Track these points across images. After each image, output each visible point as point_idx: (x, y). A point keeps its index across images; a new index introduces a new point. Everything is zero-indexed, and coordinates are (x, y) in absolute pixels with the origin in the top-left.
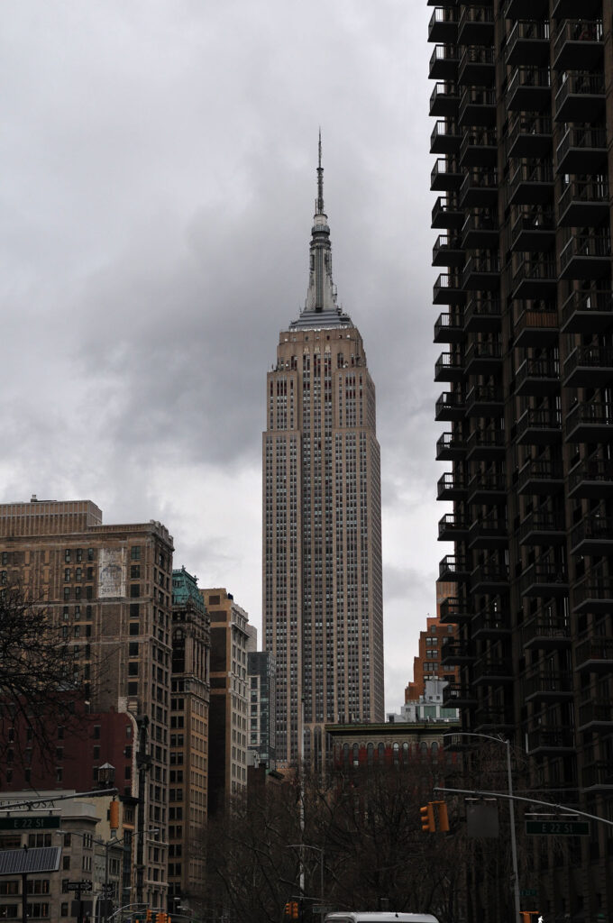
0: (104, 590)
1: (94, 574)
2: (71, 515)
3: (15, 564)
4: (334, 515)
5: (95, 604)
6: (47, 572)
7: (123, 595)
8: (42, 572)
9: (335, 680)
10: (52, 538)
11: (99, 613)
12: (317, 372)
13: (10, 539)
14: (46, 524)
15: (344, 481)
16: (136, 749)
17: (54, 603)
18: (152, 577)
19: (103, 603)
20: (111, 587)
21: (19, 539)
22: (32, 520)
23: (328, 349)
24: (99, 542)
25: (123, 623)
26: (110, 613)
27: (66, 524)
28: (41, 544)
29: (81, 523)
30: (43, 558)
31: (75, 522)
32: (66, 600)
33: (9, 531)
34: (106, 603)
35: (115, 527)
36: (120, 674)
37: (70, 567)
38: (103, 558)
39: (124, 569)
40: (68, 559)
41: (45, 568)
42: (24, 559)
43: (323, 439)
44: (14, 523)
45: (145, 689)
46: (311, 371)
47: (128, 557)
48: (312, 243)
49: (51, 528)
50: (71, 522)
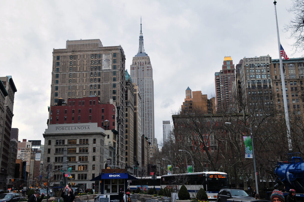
0: (104, 67)
1: (101, 62)
2: (93, 44)
3: (75, 59)
4: (144, 95)
5: (101, 71)
6: (85, 62)
7: (111, 69)
8: (84, 61)
9: (145, 129)
10: (87, 51)
11: (103, 74)
12: (141, 65)
13: (73, 51)
14: (85, 47)
15: (147, 88)
16: (116, 116)
17: (88, 71)
18: (120, 63)
19: (104, 71)
20: (106, 66)
21: (76, 51)
22: (80, 46)
23: (143, 60)
24: (102, 52)
25: (111, 77)
26: (106, 74)
27: (91, 46)
28: (83, 53)
29: (96, 46)
30: (84, 57)
31: (95, 46)
32: (92, 70)
33: (73, 49)
34: (105, 71)
35: (108, 47)
36: (110, 93)
37: (93, 60)
38: (104, 57)
39: (111, 60)
40: (92, 57)
41: (84, 60)
42: (78, 58)
43: (142, 79)
44: (74, 46)
45: (118, 98)
46: (140, 65)
47: (112, 56)
48: (139, 39)
49: (87, 48)
50: (93, 46)
